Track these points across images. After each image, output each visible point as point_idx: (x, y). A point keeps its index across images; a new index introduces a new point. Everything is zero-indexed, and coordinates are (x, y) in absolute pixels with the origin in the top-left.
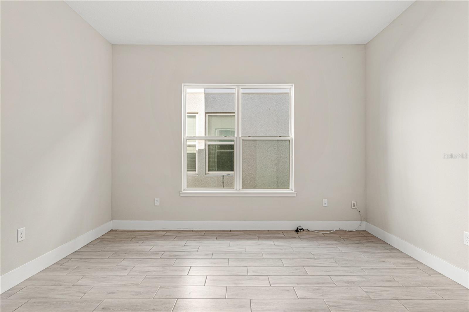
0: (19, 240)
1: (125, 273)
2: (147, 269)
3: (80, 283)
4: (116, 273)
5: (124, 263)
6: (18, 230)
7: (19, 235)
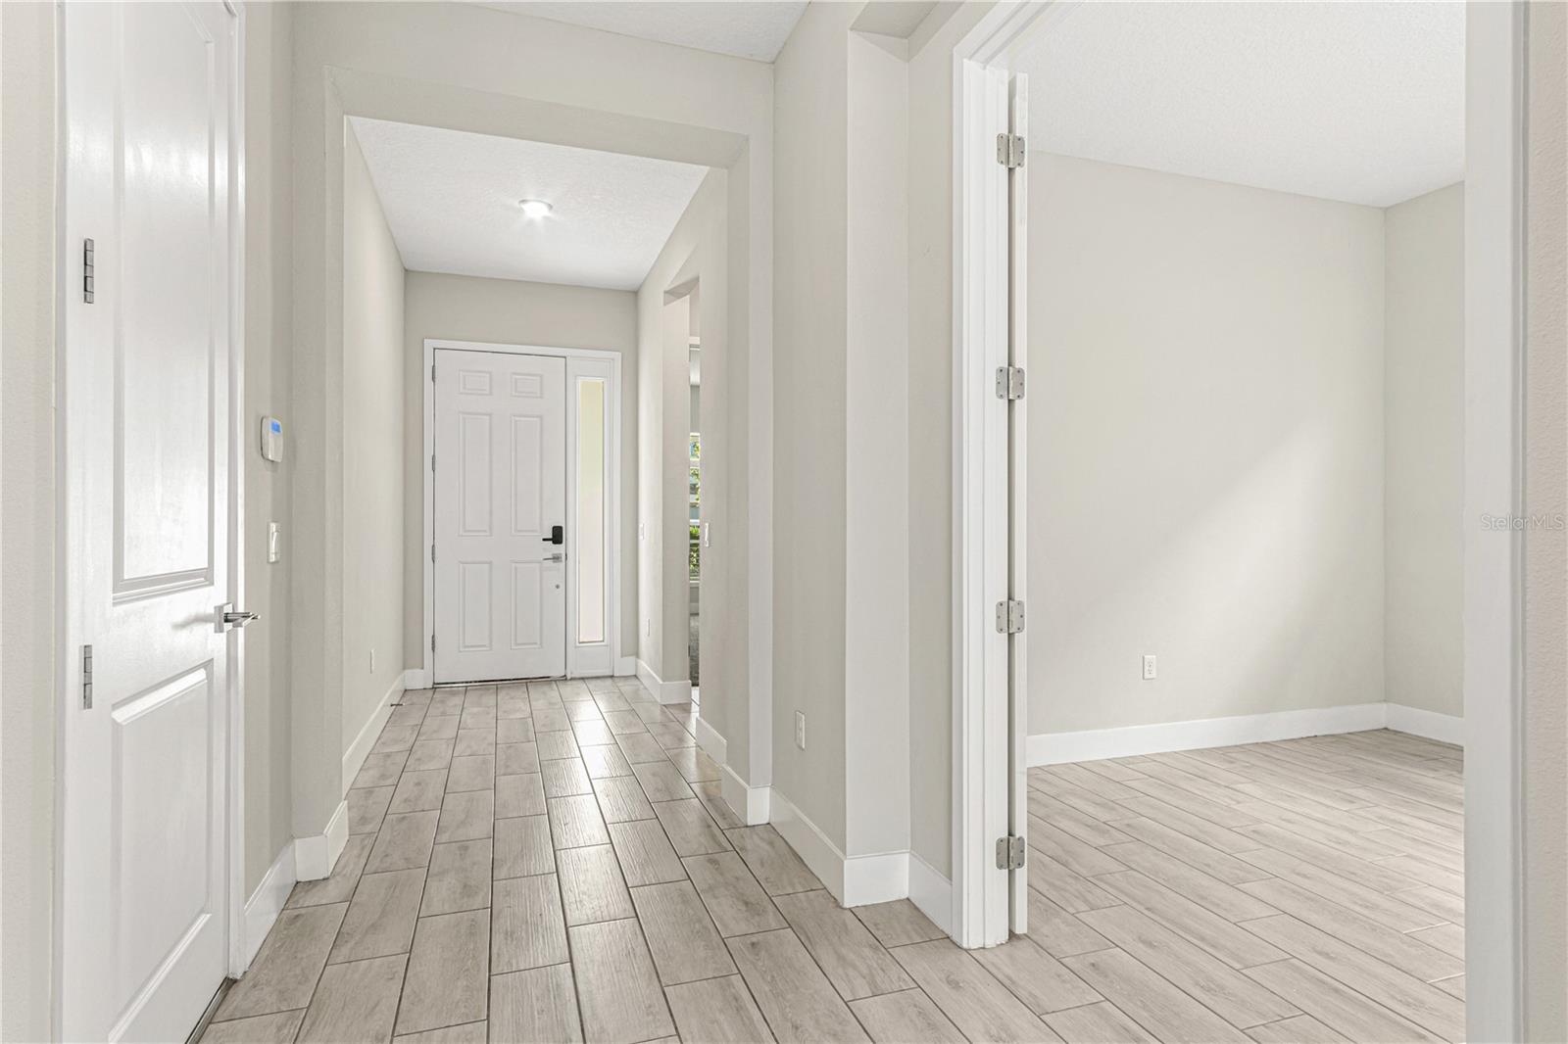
0: (1147, 676)
1: (1346, 807)
2: (1406, 819)
3: (1240, 787)
4: (1322, 800)
5: (1360, 793)
6: (1143, 658)
7: (1147, 668)
